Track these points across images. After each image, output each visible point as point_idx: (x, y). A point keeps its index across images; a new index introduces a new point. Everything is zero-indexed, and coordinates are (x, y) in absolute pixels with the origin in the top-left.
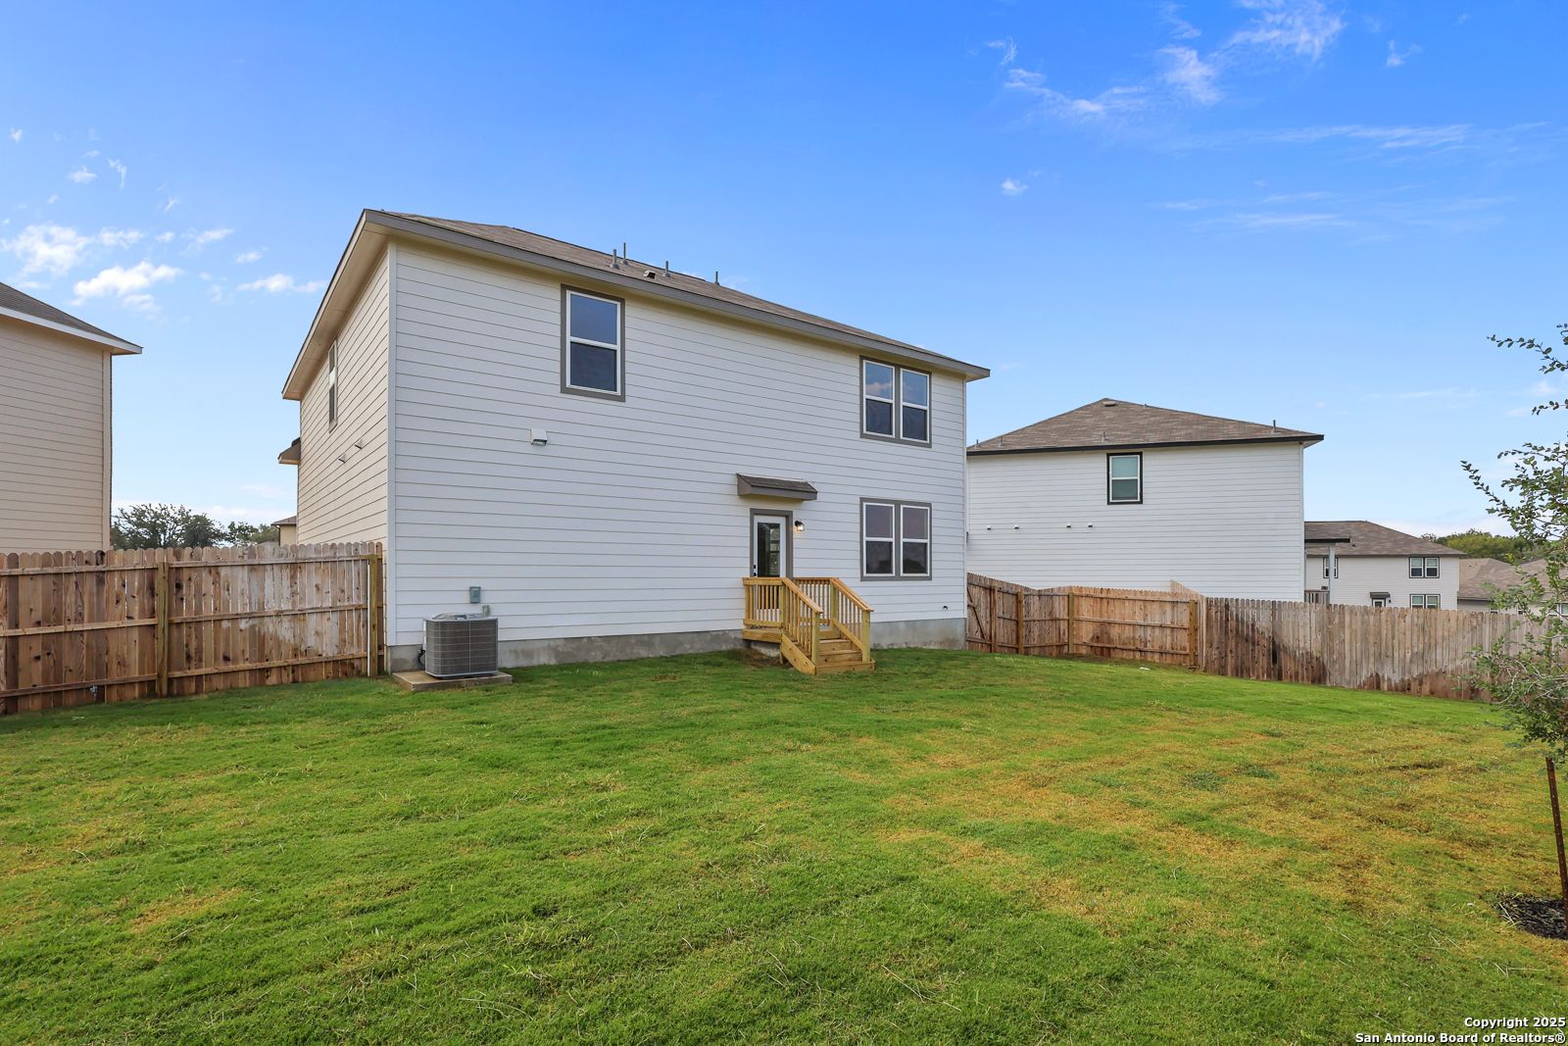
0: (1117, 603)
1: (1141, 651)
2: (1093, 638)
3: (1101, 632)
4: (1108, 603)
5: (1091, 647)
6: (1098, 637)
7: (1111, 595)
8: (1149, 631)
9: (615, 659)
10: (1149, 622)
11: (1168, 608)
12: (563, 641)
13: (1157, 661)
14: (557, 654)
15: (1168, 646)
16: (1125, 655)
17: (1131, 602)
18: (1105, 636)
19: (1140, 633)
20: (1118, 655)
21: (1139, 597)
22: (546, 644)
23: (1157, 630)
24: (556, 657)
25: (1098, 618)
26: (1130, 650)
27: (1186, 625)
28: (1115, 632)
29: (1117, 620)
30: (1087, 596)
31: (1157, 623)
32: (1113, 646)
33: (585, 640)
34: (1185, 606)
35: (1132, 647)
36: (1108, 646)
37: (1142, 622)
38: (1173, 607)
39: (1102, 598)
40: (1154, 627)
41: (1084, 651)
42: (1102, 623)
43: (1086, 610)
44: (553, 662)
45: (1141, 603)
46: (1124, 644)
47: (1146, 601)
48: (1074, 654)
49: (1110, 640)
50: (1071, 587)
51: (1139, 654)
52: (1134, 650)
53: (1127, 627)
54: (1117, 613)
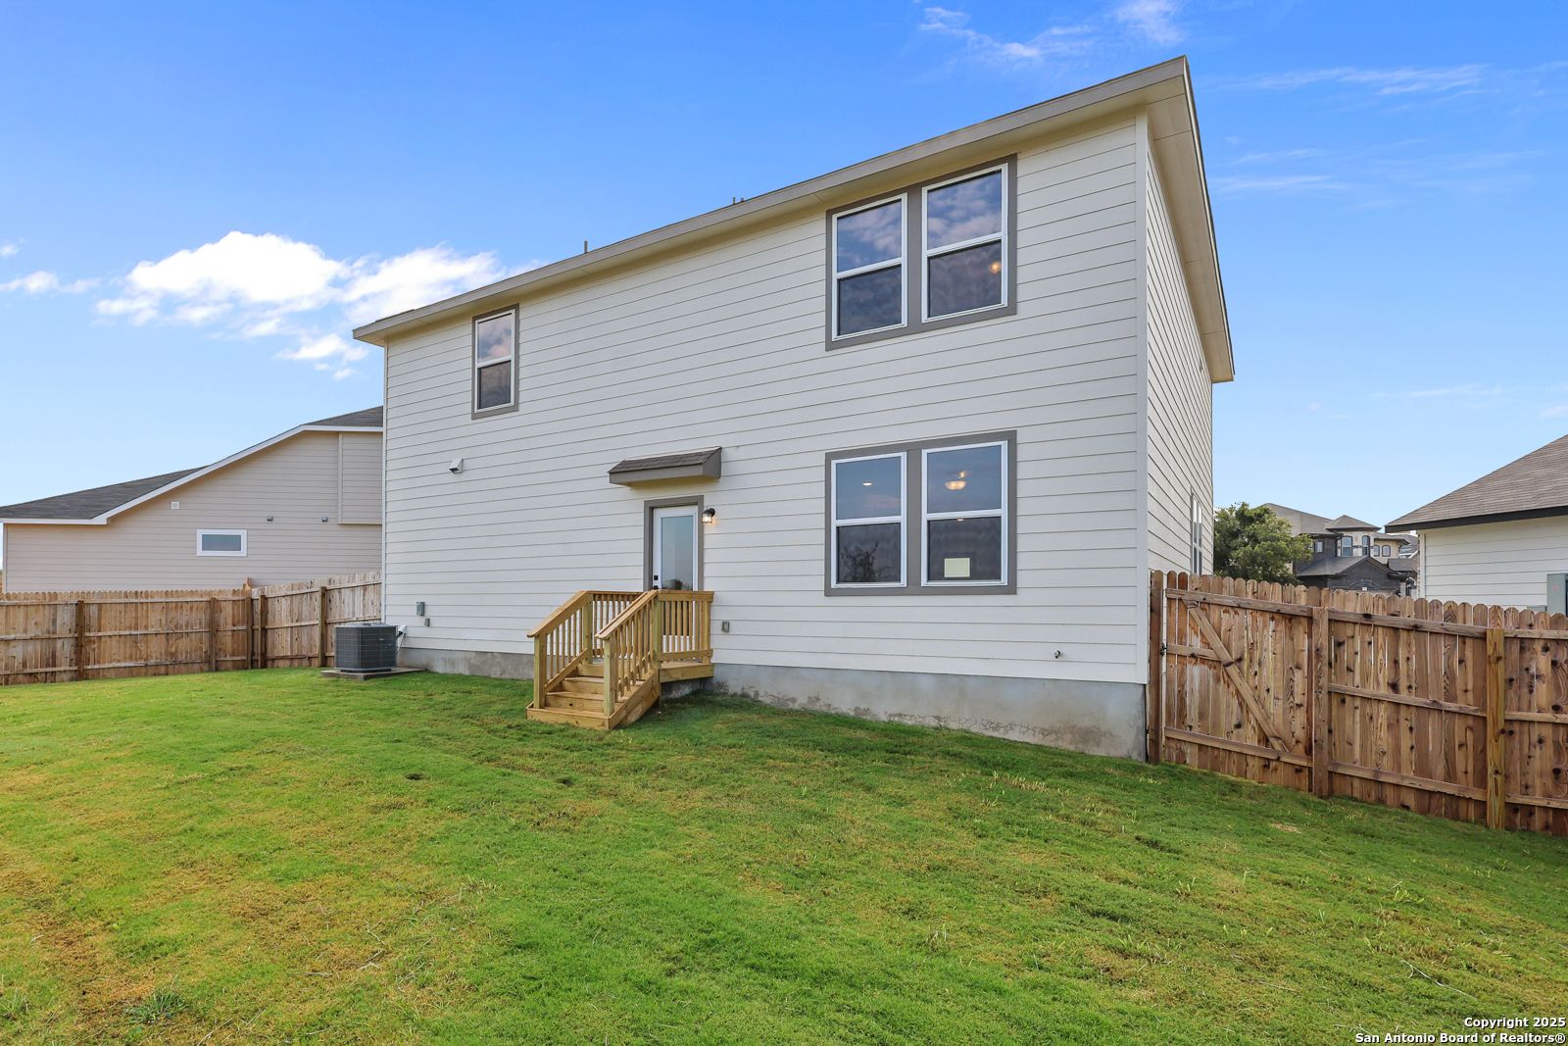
9: (510, 677)
12: (474, 655)
14: (471, 666)
22: (463, 655)
24: (469, 668)
33: (489, 655)
44: (467, 673)
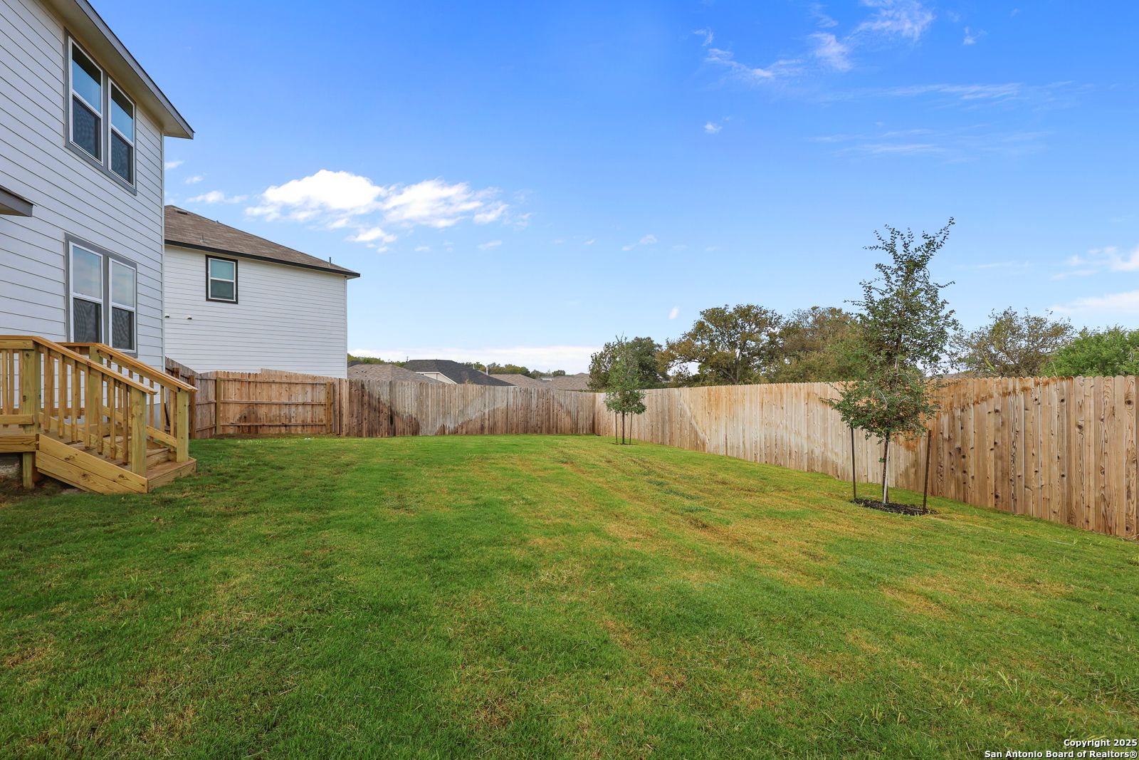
0: (265, 386)
1: (286, 426)
2: (240, 418)
3: (249, 412)
4: (256, 386)
5: (239, 426)
6: (245, 417)
7: (259, 379)
8: (293, 409)
10: (293, 400)
11: (309, 389)
13: (300, 433)
15: (309, 420)
16: (273, 431)
17: (278, 385)
18: (253, 416)
19: (285, 410)
20: (265, 431)
21: (284, 380)
23: (300, 408)
25: (245, 400)
26: (277, 426)
27: (323, 402)
28: (262, 411)
29: (265, 401)
30: (235, 380)
31: (300, 401)
32: (261, 424)
34: (322, 387)
35: (278, 423)
36: (257, 424)
37: (287, 401)
38: (313, 388)
39: (250, 382)
40: (297, 405)
41: (231, 431)
42: (250, 404)
43: (232, 393)
45: (286, 385)
46: (270, 421)
47: (291, 383)
48: (221, 435)
49: (257, 419)
50: (217, 373)
51: (287, 427)
52: (280, 426)
53: (274, 407)
54: (262, 395)
